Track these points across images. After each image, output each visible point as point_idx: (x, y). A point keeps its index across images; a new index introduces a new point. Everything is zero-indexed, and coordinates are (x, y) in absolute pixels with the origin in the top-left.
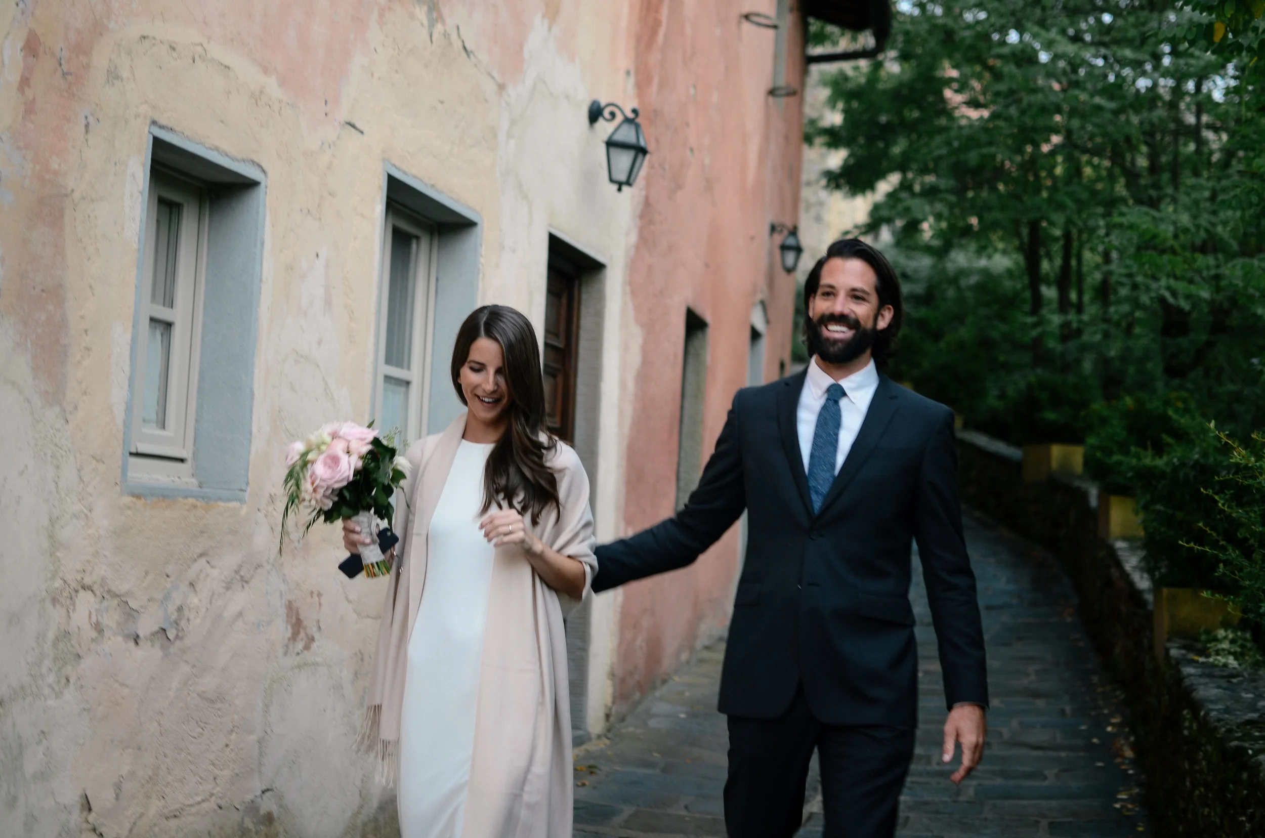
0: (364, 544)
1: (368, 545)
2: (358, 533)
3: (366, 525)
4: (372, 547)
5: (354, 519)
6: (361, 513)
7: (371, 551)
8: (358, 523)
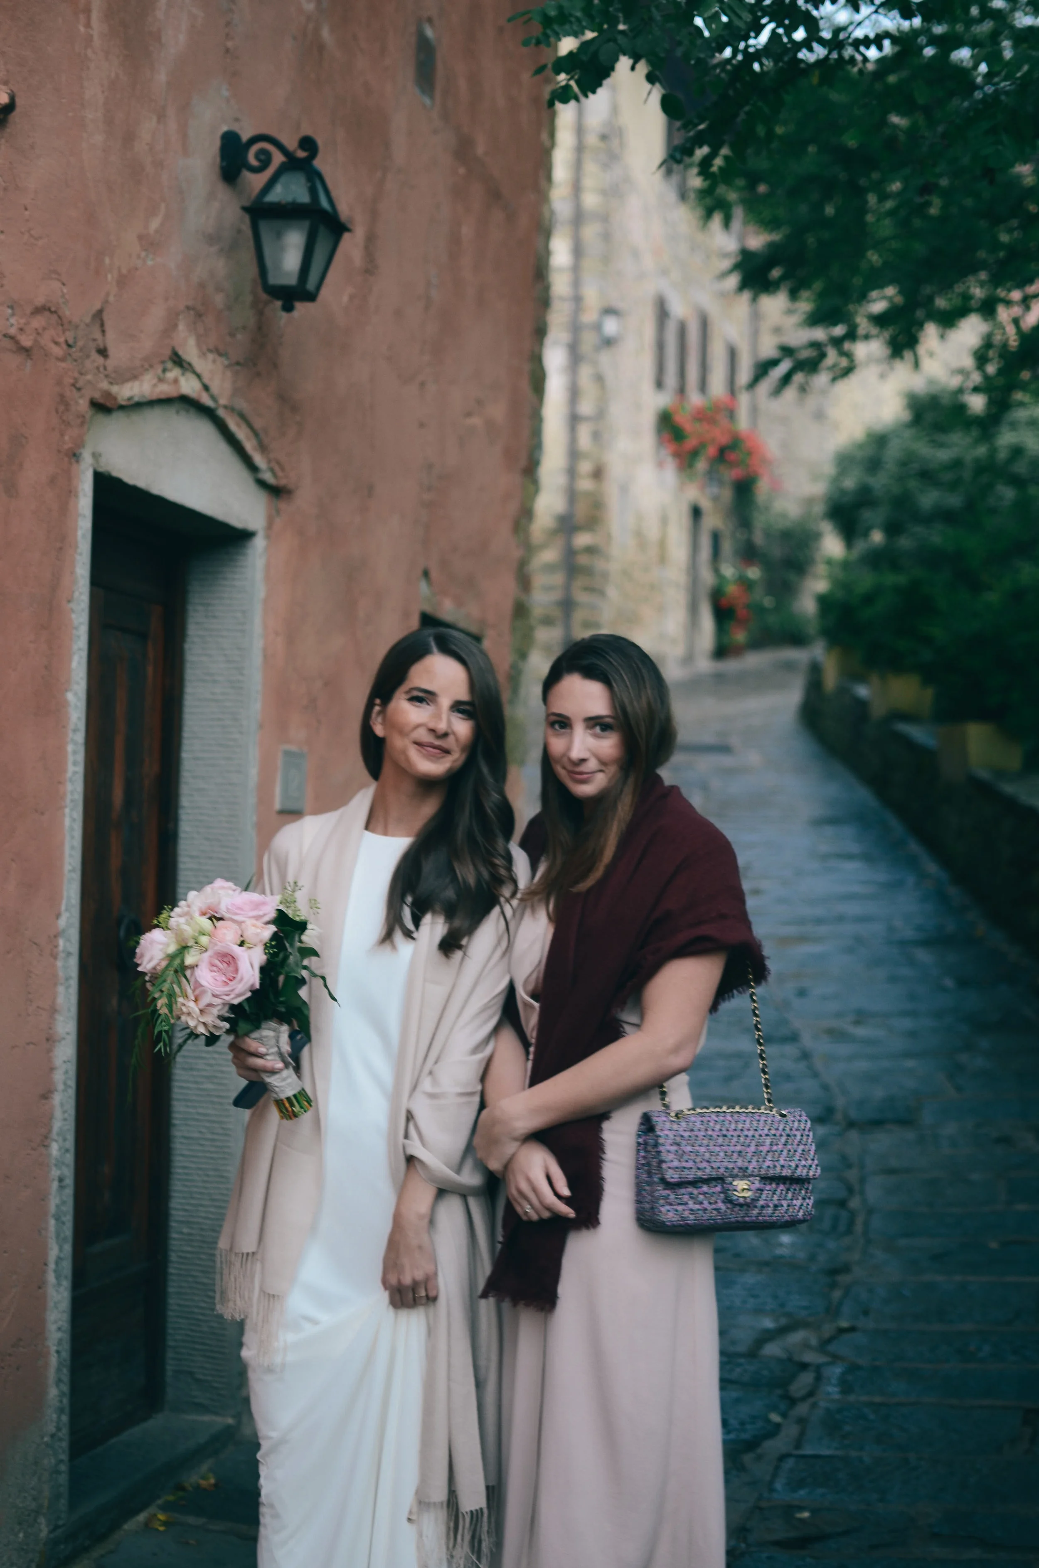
0: (273, 1072)
1: (281, 1070)
2: (261, 1056)
3: (273, 1042)
4: (285, 1073)
5: (255, 1035)
6: (264, 1025)
7: (284, 1079)
8: (260, 1040)
